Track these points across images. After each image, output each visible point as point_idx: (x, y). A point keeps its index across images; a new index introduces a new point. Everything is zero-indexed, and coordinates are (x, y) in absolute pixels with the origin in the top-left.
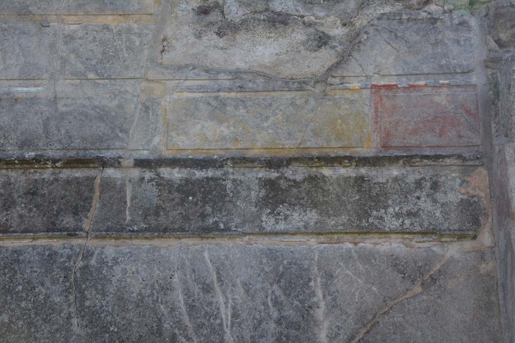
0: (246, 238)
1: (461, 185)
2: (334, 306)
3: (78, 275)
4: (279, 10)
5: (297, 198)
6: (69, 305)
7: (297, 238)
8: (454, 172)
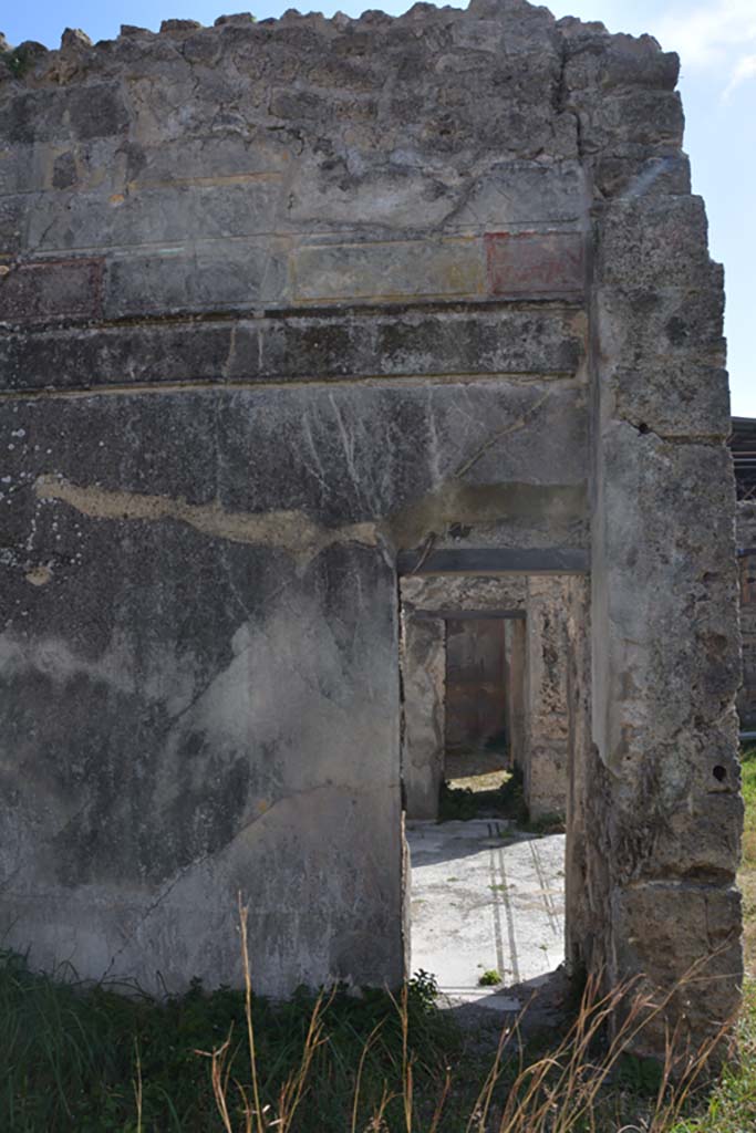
1: (563, 328)
2: (445, 440)
3: (221, 416)
5: (414, 342)
6: (214, 443)
7: (413, 380)
8: (557, 315)
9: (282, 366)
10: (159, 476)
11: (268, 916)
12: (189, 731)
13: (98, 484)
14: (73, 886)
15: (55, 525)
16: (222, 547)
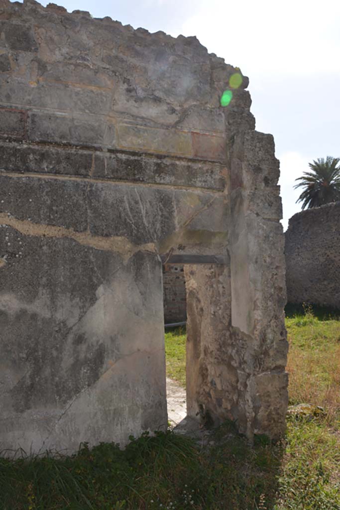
0: (150, 185)
1: (220, 173)
2: (179, 212)
3: (88, 193)
4: (157, 95)
5: (168, 171)
6: (86, 205)
7: (167, 186)
8: (218, 168)
9: (115, 174)
10: (60, 218)
12: (77, 334)
13: (29, 219)
15: (7, 238)
16: (91, 251)
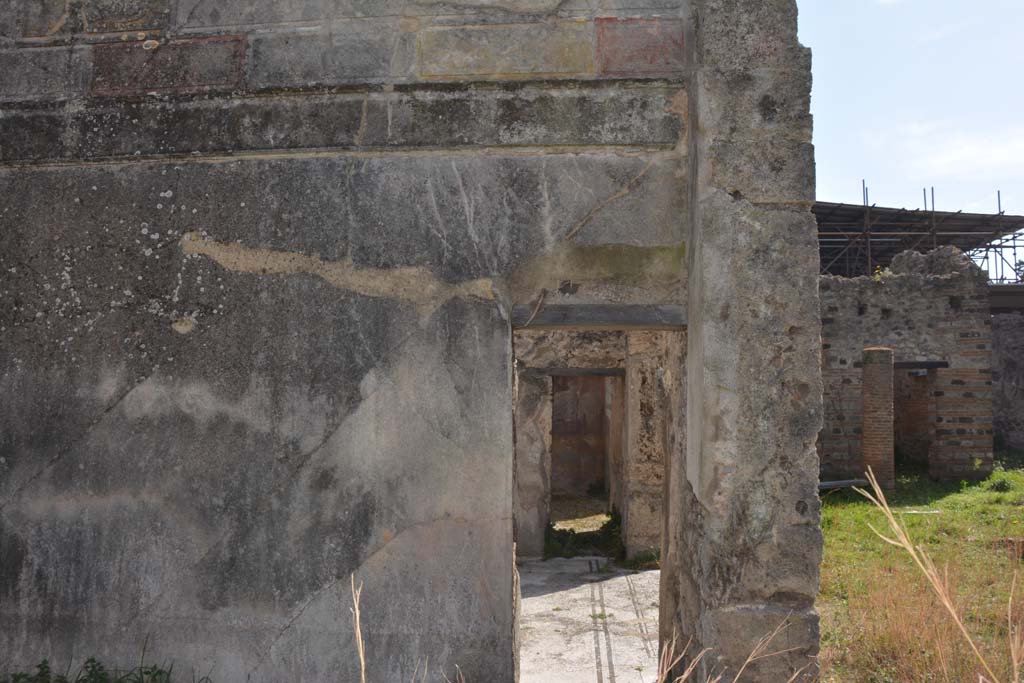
0: (486, 150)
1: (665, 105)
2: (556, 205)
3: (352, 181)
5: (529, 116)
6: (346, 205)
7: (528, 150)
8: (660, 93)
9: (409, 135)
10: (295, 235)
11: (391, 636)
12: (319, 468)
13: (239, 241)
14: (213, 608)
15: (199, 278)
16: (352, 300)
